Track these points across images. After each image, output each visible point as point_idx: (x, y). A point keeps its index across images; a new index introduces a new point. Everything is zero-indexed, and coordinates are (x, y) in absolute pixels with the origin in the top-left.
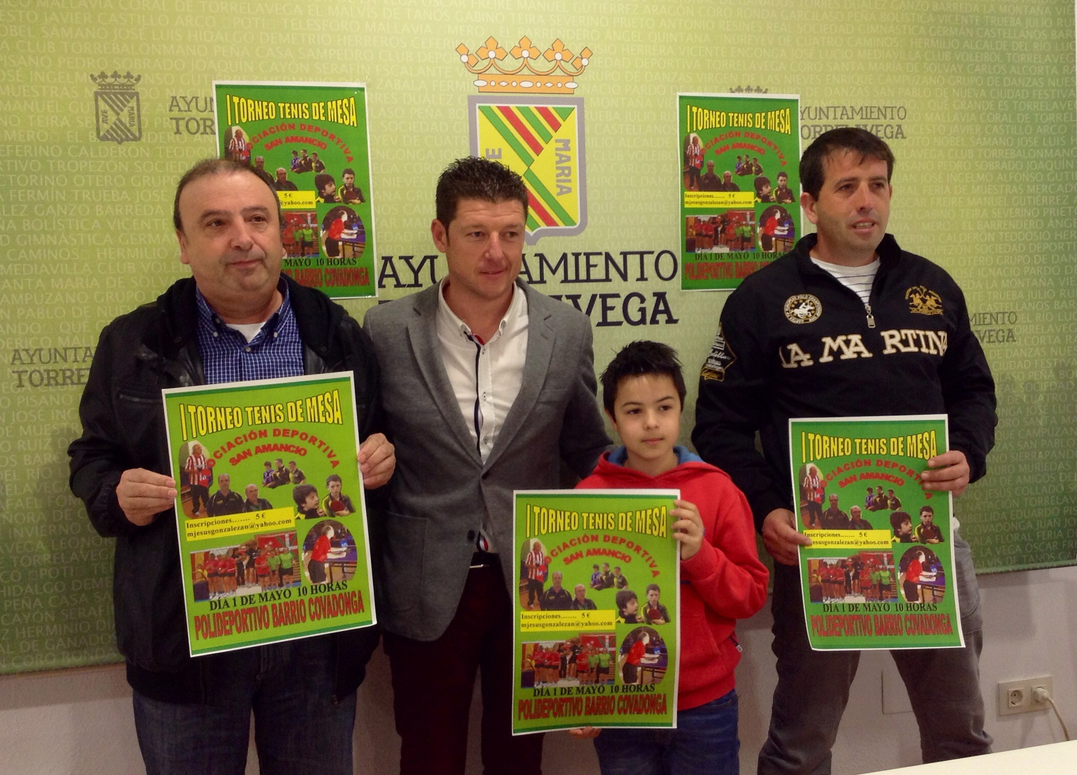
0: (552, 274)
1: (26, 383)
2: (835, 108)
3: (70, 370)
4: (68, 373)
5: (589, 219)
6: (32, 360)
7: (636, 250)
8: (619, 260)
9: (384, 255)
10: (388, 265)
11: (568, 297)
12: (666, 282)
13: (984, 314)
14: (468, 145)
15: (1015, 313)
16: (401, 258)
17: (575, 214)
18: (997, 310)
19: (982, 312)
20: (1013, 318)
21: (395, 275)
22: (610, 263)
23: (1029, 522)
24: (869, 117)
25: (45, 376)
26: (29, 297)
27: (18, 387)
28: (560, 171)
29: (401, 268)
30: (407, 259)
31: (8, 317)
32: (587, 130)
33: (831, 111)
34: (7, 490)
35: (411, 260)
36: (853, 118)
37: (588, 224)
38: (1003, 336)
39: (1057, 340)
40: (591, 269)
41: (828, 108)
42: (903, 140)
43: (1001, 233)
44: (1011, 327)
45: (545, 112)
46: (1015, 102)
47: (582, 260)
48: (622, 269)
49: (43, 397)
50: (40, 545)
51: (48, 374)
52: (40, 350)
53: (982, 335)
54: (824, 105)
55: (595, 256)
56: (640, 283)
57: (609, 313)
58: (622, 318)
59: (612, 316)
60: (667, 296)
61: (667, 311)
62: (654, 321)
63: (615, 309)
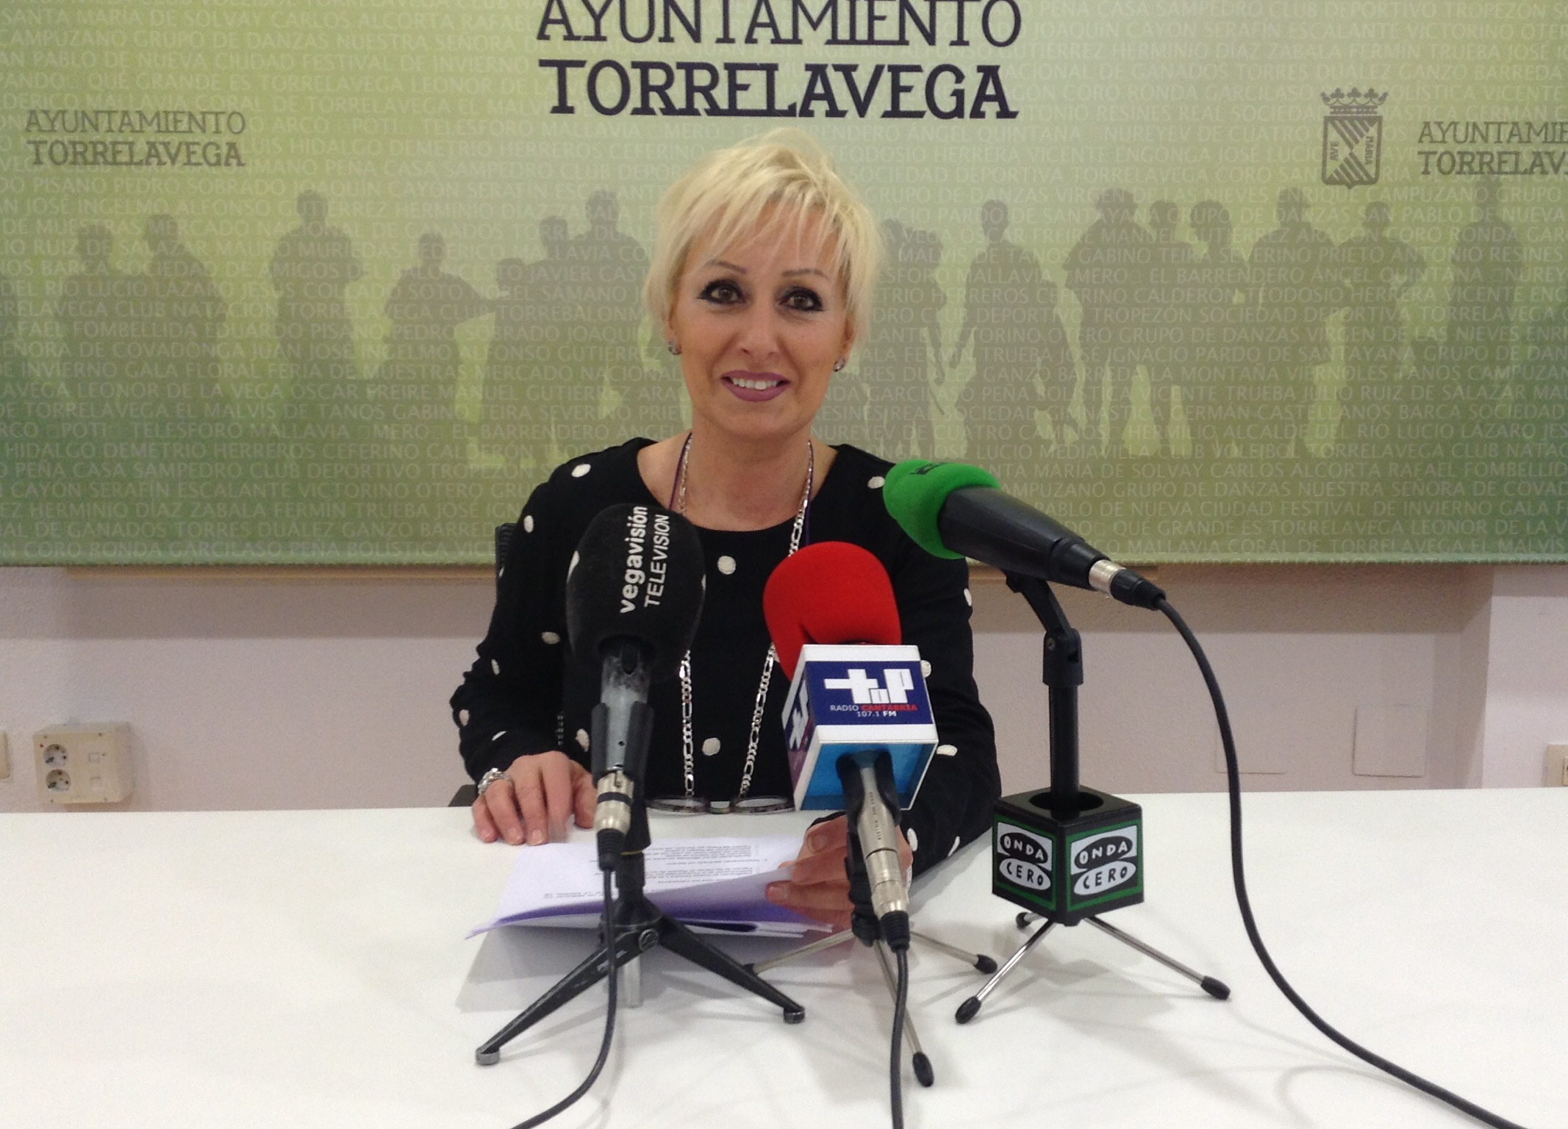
0: (811, 30)
1: (46, 159)
3: (102, 143)
4: (100, 148)
6: (53, 125)
8: (923, 10)
10: (555, 6)
11: (837, 68)
12: (1001, 49)
13: (1562, 124)
19: (1561, 121)
21: (565, 21)
22: (907, 14)
25: (70, 150)
26: (48, 35)
27: (35, 163)
29: (575, 9)
31: (21, 63)
34: (20, 309)
40: (876, 22)
47: (862, 7)
48: (927, 24)
49: (68, 180)
50: (63, 389)
51: (75, 148)
52: (64, 112)
53: (1556, 161)
55: (883, 3)
56: (954, 47)
57: (902, 95)
58: (923, 106)
59: (907, 102)
60: (1000, 72)
61: (1000, 97)
62: (977, 113)
63: (913, 91)
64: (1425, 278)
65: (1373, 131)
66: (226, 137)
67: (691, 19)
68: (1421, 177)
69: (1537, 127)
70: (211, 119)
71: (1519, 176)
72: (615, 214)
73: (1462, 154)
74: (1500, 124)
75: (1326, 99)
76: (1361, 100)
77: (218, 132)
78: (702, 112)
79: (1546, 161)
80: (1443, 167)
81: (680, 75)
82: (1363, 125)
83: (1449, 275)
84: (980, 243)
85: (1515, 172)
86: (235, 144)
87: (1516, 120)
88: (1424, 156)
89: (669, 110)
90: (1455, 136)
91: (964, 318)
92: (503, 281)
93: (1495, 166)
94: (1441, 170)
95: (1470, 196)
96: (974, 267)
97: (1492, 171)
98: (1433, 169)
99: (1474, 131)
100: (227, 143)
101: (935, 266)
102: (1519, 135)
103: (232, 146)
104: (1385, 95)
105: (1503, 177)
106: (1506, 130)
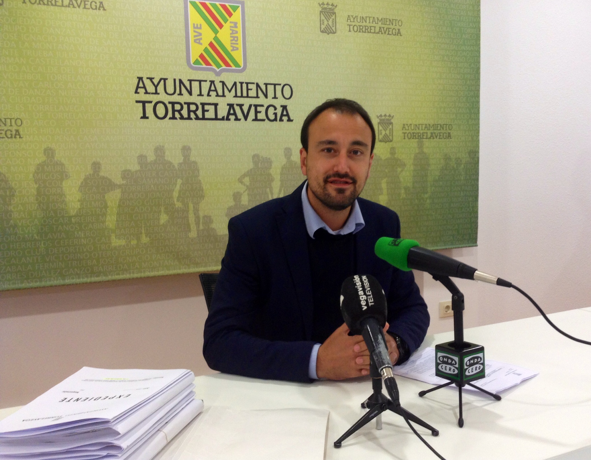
0: (229, 93)
2: (370, 17)
5: (248, 64)
7: (272, 83)
8: (263, 87)
9: (138, 76)
10: (141, 82)
11: (237, 105)
12: (287, 100)
13: (437, 125)
14: (184, 20)
15: (451, 125)
16: (148, 78)
17: (240, 61)
18: (443, 123)
19: (436, 123)
20: (450, 127)
21: (144, 87)
22: (258, 88)
23: (456, 226)
24: (385, 23)
28: (232, 39)
29: (147, 83)
30: (151, 79)
32: (246, 18)
33: (368, 19)
35: (153, 80)
36: (378, 23)
37: (248, 67)
38: (446, 136)
39: (470, 138)
40: (249, 91)
41: (366, 17)
42: (400, 37)
43: (446, 86)
44: (449, 131)
45: (224, 7)
46: (453, 22)
47: (244, 86)
48: (265, 92)
53: (436, 135)
54: (364, 16)
55: (251, 85)
56: (274, 100)
57: (258, 114)
58: (265, 118)
59: (260, 116)
60: (288, 107)
61: (288, 115)
62: (281, 120)
63: (261, 112)
64: (406, 169)
65: (391, 127)
66: (14, 128)
67: (189, 88)
68: (403, 140)
69: (431, 126)
70: (9, 121)
71: (428, 140)
72: (164, 153)
73: (413, 133)
74: (422, 125)
75: (378, 117)
76: (387, 118)
77: (11, 125)
78: (193, 119)
79: (434, 135)
80: (409, 136)
81: (185, 107)
82: (388, 125)
83: (412, 168)
84: (284, 161)
85: (427, 138)
86: (18, 130)
87: (426, 123)
88: (403, 134)
89: (182, 118)
90: (411, 128)
91: (280, 185)
92: (124, 178)
93: (421, 136)
94: (408, 138)
95: (415, 145)
96: (283, 168)
97: (421, 138)
98: (406, 138)
99: (416, 127)
100: (15, 130)
101: (271, 168)
102: (427, 127)
103: (17, 131)
104: (393, 116)
105: (424, 140)
106: (424, 126)
